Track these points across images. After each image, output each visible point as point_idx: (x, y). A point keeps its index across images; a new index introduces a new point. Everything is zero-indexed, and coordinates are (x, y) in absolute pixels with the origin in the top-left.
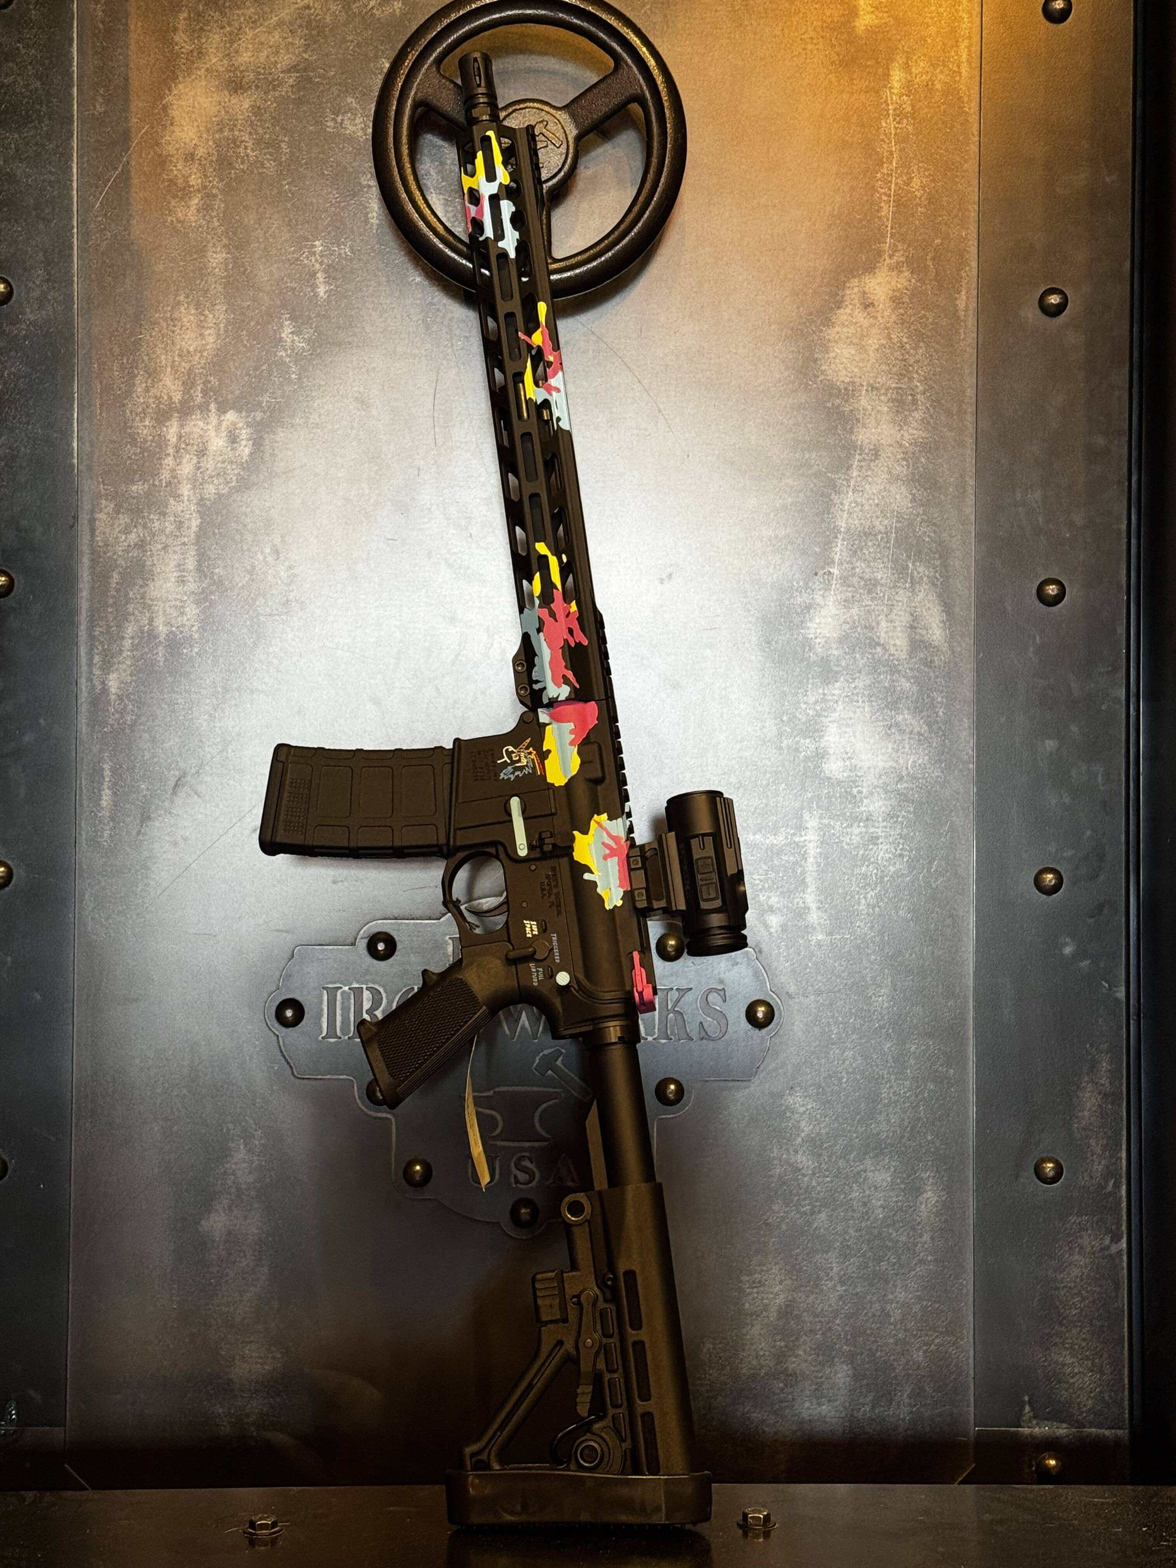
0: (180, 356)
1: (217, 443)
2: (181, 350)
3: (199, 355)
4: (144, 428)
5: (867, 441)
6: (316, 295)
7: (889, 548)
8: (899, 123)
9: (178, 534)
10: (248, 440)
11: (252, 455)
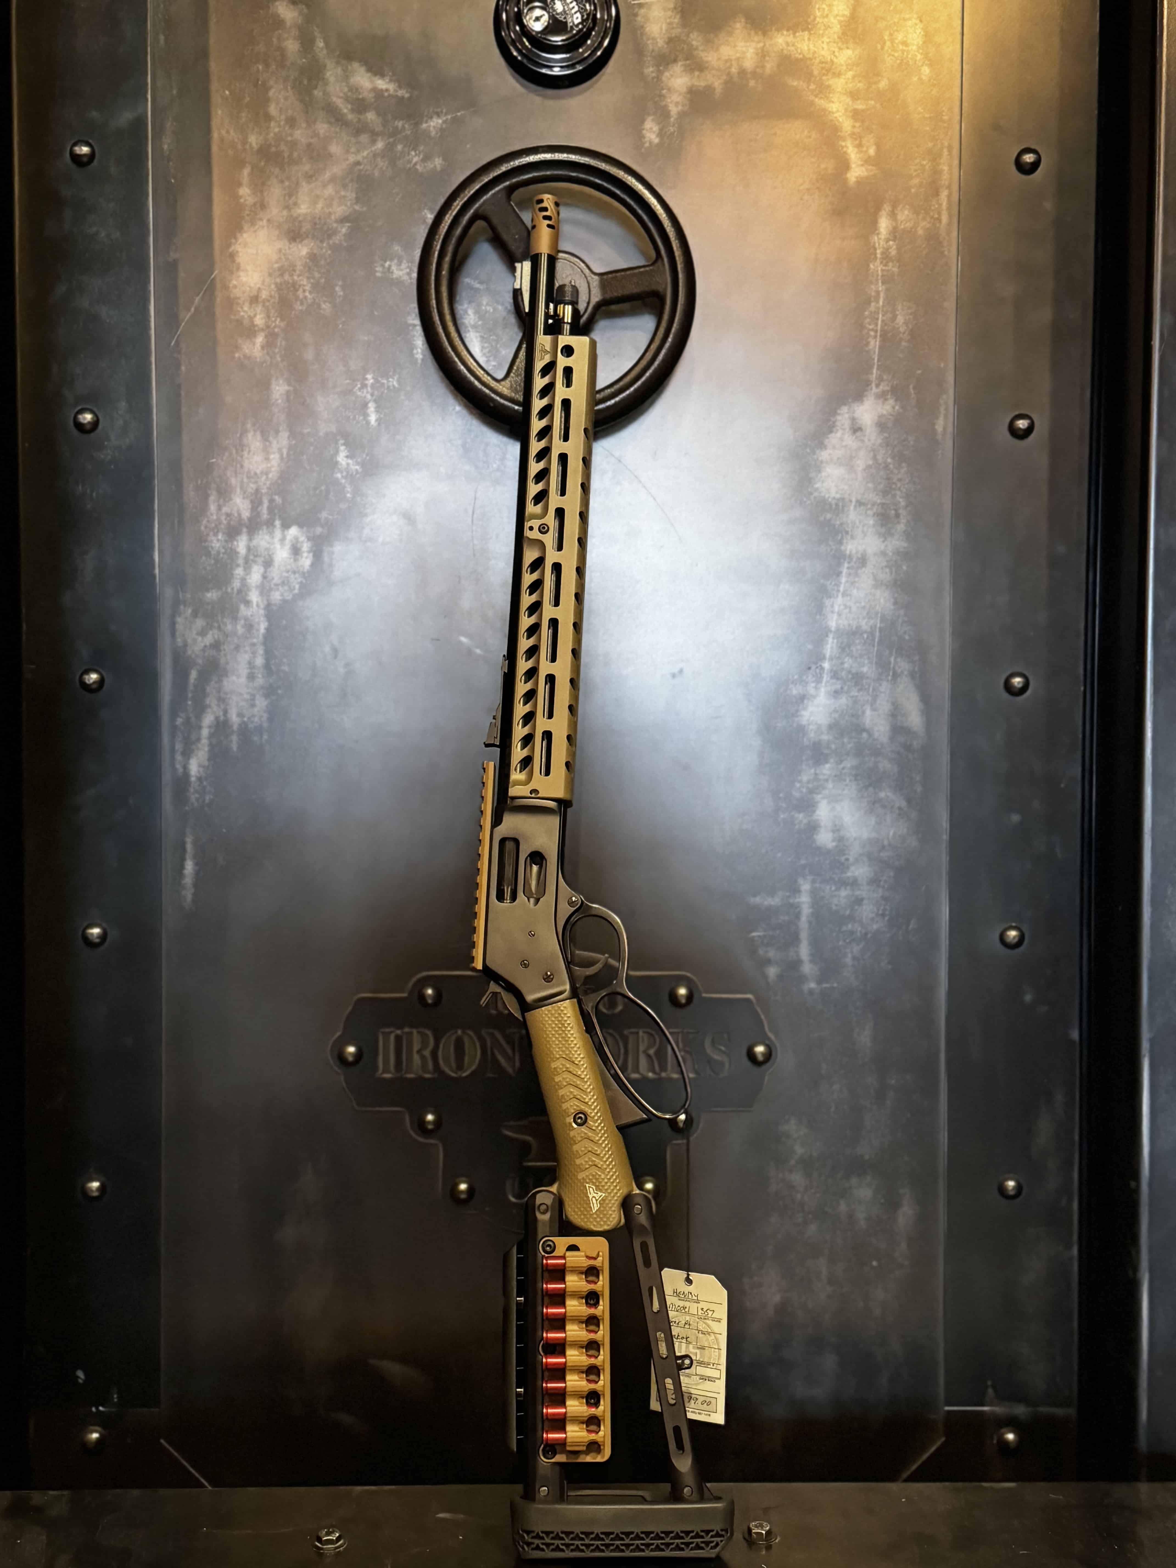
0: (248, 477)
1: (282, 555)
2: (249, 472)
3: (264, 477)
4: (216, 542)
5: (854, 551)
6: (368, 423)
7: (874, 646)
8: (886, 265)
9: (248, 636)
10: (309, 552)
11: (312, 565)
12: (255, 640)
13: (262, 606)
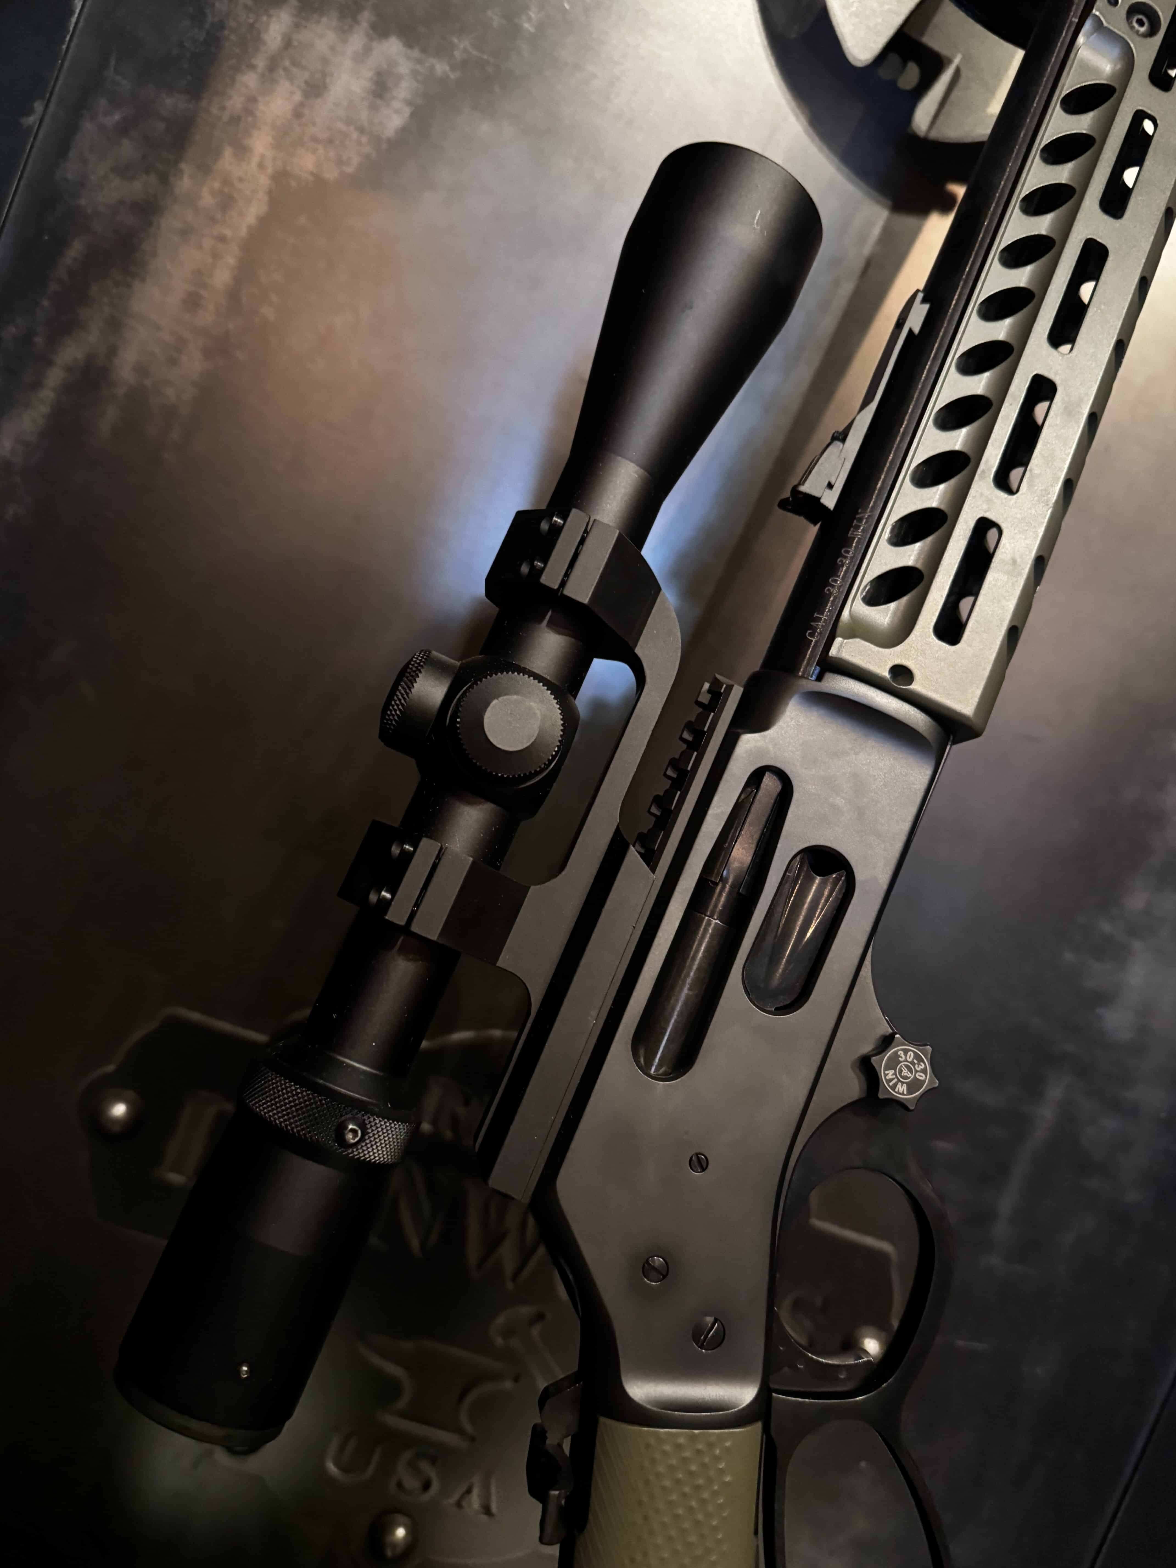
1: (349, 83)
9: (219, 216)
10: (409, 103)
11: (404, 130)
12: (228, 232)
13: (270, 170)
